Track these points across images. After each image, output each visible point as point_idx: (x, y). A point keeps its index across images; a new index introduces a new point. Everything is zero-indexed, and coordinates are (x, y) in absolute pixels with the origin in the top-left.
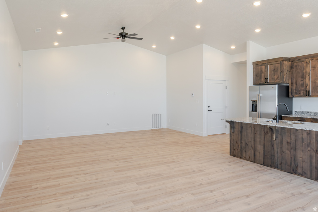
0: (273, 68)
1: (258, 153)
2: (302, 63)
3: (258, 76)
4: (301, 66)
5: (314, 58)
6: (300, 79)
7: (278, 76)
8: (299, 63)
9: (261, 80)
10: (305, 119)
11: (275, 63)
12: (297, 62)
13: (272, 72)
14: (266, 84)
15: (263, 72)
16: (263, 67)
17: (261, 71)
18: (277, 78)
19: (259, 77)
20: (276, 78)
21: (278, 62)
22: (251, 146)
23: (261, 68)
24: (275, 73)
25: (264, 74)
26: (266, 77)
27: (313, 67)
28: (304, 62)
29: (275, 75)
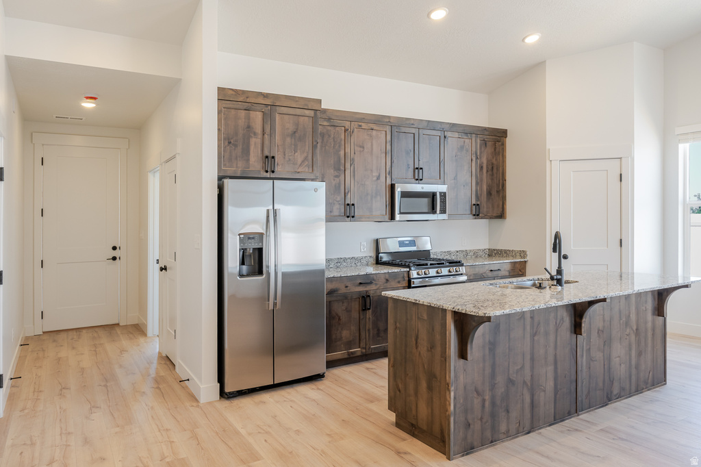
0: (290, 127)
1: (542, 394)
2: (337, 128)
3: (236, 146)
4: (334, 138)
5: (363, 124)
6: (332, 171)
7: (305, 154)
8: (329, 128)
9: (248, 160)
10: (375, 277)
11: (299, 112)
12: (325, 123)
13: (288, 140)
14: (268, 175)
15: (255, 134)
16: (257, 117)
17: (249, 127)
18: (303, 161)
19: (240, 148)
20: (299, 161)
21: (307, 112)
22: (525, 382)
23: (248, 118)
24: (296, 145)
25: (259, 141)
26: (266, 153)
27: (360, 147)
28: (341, 129)
29: (295, 152)
